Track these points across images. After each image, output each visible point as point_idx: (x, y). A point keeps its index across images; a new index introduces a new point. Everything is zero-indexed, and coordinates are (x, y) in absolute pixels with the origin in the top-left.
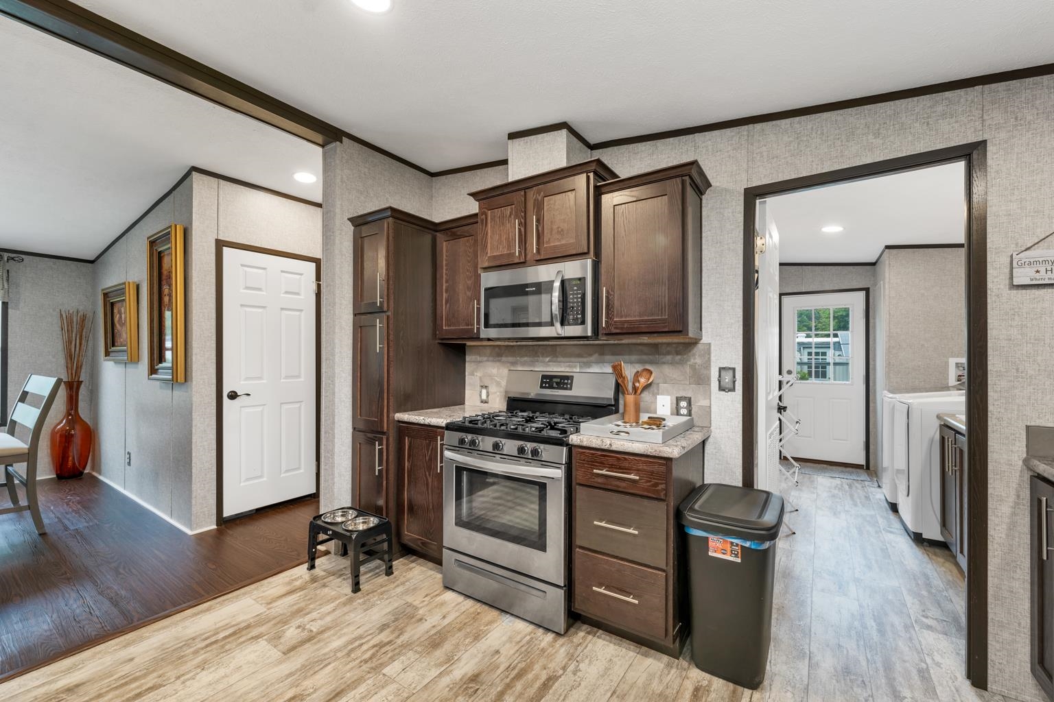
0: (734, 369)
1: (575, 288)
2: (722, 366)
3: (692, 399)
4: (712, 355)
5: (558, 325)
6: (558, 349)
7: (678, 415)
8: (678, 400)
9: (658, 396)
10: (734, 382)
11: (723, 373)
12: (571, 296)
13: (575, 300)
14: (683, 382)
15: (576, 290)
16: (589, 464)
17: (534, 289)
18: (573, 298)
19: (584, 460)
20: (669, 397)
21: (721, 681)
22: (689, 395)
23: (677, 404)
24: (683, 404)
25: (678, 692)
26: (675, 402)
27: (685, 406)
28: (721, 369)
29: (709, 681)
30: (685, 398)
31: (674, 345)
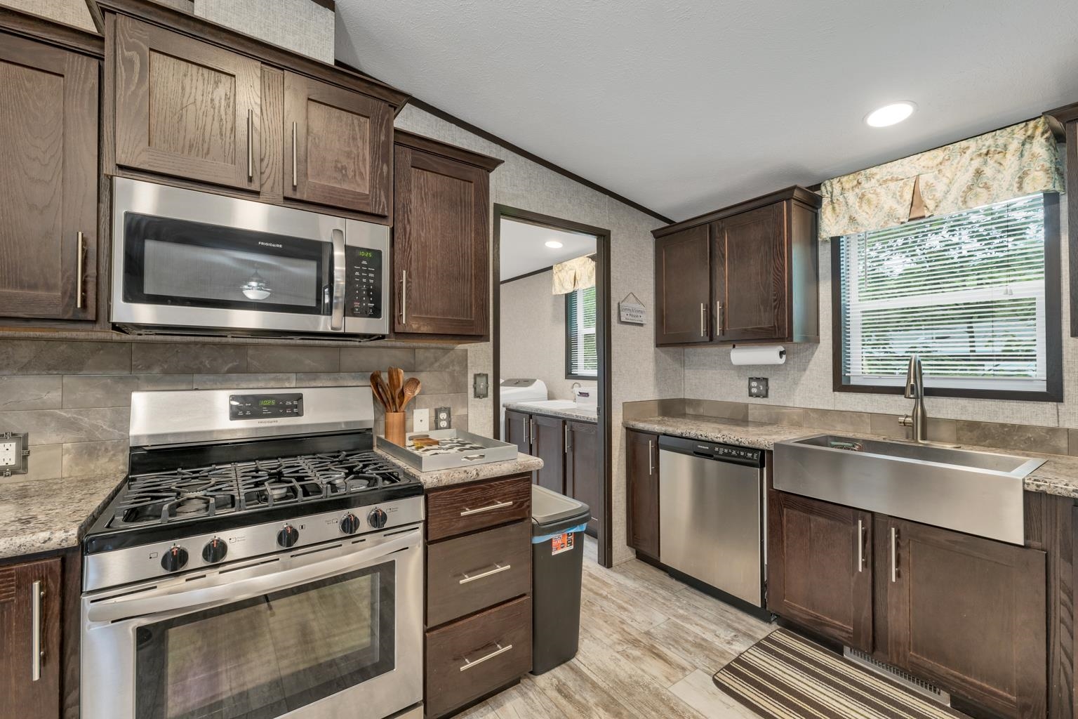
0: (487, 375)
1: (364, 262)
2: (476, 373)
3: (452, 409)
4: (469, 361)
5: (337, 313)
6: (250, 352)
7: (437, 429)
8: (437, 412)
9: (414, 410)
10: (487, 388)
11: (478, 379)
12: (357, 273)
13: (364, 280)
14: (442, 392)
15: (364, 265)
16: (445, 509)
17: (281, 246)
18: (361, 277)
19: (440, 506)
20: (427, 410)
21: (556, 669)
22: (448, 406)
23: (437, 417)
24: (443, 416)
25: (557, 707)
26: (433, 414)
27: (445, 418)
28: (476, 376)
29: (555, 677)
30: (446, 408)
31: (432, 350)
